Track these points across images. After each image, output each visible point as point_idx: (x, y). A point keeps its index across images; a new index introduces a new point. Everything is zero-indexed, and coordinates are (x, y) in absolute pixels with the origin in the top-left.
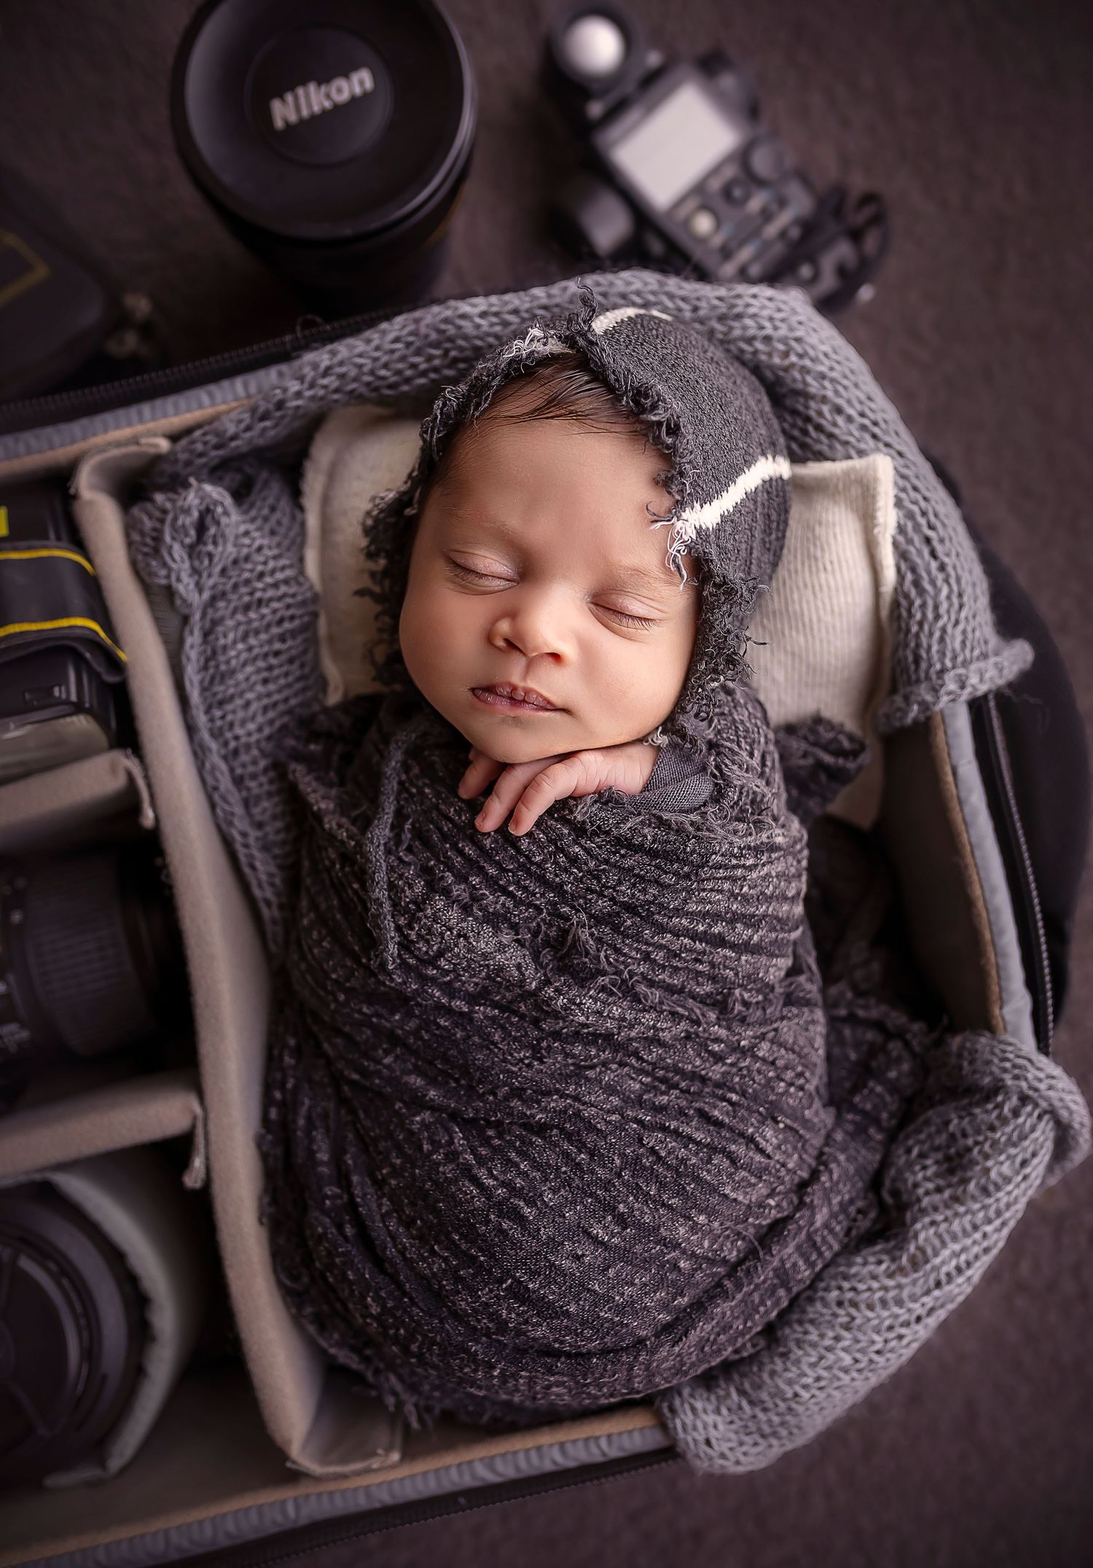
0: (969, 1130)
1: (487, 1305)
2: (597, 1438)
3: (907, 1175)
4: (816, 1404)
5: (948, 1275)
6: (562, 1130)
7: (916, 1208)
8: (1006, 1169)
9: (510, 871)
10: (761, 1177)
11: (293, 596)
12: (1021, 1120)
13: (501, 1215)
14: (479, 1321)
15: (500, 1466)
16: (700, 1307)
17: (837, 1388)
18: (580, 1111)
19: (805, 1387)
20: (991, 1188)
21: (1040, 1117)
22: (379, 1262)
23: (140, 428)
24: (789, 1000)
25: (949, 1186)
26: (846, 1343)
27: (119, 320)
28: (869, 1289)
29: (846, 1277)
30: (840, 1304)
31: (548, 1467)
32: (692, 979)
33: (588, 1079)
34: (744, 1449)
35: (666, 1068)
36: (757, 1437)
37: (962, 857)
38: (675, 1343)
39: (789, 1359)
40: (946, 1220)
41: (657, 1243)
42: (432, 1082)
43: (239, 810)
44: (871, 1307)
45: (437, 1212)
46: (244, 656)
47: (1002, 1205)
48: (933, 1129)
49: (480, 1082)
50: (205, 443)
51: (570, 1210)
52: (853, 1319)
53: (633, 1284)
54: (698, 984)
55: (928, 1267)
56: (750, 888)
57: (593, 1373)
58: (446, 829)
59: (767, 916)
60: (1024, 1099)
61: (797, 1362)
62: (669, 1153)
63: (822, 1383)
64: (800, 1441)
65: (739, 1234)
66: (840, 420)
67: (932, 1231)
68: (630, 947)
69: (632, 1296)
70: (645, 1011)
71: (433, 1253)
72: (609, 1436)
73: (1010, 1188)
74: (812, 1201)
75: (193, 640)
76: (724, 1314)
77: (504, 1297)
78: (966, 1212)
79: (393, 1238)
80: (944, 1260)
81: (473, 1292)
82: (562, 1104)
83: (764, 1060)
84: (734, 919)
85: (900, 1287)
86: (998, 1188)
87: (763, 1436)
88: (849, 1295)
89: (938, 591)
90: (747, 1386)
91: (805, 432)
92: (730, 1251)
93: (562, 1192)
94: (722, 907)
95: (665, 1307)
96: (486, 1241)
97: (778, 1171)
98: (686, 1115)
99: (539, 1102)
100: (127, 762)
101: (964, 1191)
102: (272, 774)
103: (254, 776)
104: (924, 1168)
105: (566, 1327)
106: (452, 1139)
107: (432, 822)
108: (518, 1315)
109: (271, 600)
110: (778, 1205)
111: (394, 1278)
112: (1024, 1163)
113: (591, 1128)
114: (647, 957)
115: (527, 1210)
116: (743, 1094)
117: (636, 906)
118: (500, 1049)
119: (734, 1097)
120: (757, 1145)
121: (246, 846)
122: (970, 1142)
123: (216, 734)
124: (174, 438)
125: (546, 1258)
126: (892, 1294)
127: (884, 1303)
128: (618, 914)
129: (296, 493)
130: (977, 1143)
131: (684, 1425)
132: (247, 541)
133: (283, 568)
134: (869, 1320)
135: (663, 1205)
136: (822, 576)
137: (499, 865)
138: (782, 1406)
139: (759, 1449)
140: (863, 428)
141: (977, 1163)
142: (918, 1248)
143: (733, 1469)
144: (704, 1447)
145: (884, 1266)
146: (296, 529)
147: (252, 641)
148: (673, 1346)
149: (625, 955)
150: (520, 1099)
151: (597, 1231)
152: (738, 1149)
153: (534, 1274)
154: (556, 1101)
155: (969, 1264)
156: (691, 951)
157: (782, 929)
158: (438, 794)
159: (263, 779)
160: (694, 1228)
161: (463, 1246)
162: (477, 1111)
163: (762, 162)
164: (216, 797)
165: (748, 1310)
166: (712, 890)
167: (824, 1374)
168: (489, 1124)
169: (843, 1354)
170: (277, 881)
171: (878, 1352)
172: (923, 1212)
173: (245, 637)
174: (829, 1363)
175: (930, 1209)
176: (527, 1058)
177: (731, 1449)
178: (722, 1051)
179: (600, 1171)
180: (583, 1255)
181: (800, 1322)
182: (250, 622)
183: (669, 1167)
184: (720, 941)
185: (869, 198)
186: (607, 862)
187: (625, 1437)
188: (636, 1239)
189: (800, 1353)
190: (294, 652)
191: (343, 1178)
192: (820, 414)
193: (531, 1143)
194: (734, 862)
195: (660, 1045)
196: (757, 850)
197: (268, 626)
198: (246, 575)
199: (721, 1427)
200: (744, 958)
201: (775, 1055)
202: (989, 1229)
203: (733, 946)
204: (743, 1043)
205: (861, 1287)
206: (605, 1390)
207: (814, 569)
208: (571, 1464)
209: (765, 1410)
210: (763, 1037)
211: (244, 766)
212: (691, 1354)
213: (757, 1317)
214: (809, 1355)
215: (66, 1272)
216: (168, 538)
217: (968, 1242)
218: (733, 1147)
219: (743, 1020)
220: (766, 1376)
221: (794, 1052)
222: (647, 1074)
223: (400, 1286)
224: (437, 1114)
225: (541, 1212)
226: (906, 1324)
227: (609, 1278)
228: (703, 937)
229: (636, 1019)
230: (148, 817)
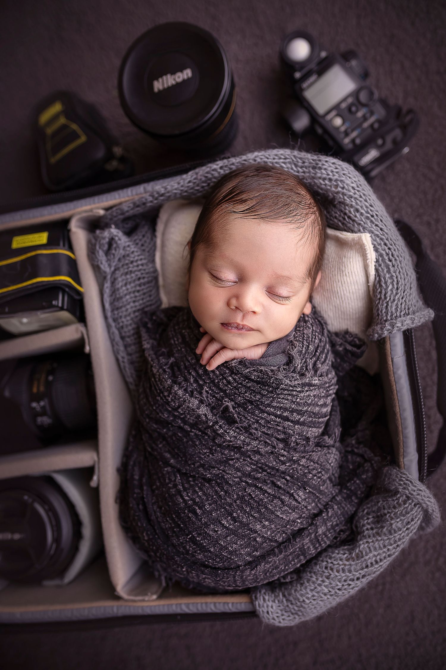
0: (386, 507)
1: (182, 543)
2: (228, 603)
3: (361, 521)
4: (313, 605)
5: (372, 563)
6: (216, 482)
7: (362, 535)
8: (399, 525)
9: (208, 383)
10: (294, 510)
11: (144, 270)
12: (406, 506)
13: (189, 511)
14: (180, 548)
15: (191, 607)
16: (263, 557)
17: (321, 601)
18: (224, 475)
19: (308, 598)
20: (393, 531)
21: (415, 505)
22: (149, 520)
23: (93, 206)
24: (318, 445)
25: (376, 528)
26: (326, 584)
27: (110, 156)
28: (338, 564)
29: (330, 558)
30: (326, 568)
31: (209, 611)
32: (276, 432)
33: (229, 464)
34: (283, 617)
35: (262, 464)
36: (290, 614)
37: (393, 395)
38: (252, 570)
39: (303, 586)
40: (373, 541)
41: (248, 530)
42: (173, 457)
43: (122, 348)
44: (338, 571)
45: (169, 506)
46: (125, 292)
47: (397, 539)
48: (373, 503)
49: (189, 460)
50: (117, 213)
51: (215, 513)
52: (330, 575)
53: (237, 544)
54: (278, 434)
55: (363, 559)
56: (300, 399)
57: (219, 576)
58: (187, 364)
59: (308, 411)
60: (408, 498)
61: (306, 588)
62: (256, 496)
63: (315, 598)
64: (308, 618)
65: (284, 532)
66: (358, 215)
67: (366, 545)
68: (250, 417)
69: (236, 548)
70: (254, 440)
71: (167, 521)
72: (233, 603)
73: (400, 532)
74: (316, 523)
75: (107, 285)
76: (275, 562)
77: (188, 541)
78: (381, 540)
79: (155, 512)
80: (370, 557)
81: (178, 537)
82: (218, 472)
83: (303, 465)
84: (292, 411)
85: (350, 565)
86: (395, 532)
87: (292, 614)
88: (330, 565)
89: (387, 287)
90: (286, 594)
91: (344, 219)
92: (279, 538)
93: (213, 505)
94: (288, 406)
95: (249, 554)
96: (183, 519)
97: (303, 509)
98: (266, 482)
99: (209, 470)
100: (81, 327)
101: (382, 531)
102: (136, 336)
103: (129, 337)
104: (368, 519)
105: (210, 556)
106: (176, 479)
107: (183, 361)
108: (193, 549)
109: (135, 271)
110: (301, 522)
111: (153, 527)
112: (408, 523)
113: (227, 483)
114: (257, 422)
115: (198, 511)
116: (292, 477)
117: (252, 401)
118: (198, 448)
119: (288, 478)
120: (294, 498)
121: (123, 362)
122: (386, 511)
123: (115, 320)
124: (107, 209)
125: (204, 529)
126: (347, 567)
127: (343, 570)
128: (246, 404)
129: (154, 230)
130: (388, 512)
131: (259, 604)
132: (128, 249)
133: (141, 259)
134: (337, 576)
135: (252, 516)
136: (345, 277)
137: (204, 380)
138: (299, 604)
139: (290, 618)
140: (367, 218)
141: (388, 521)
142: (359, 551)
143: (277, 624)
144: (266, 614)
145: (346, 556)
146: (152, 243)
147: (129, 287)
148: (251, 571)
149: (248, 420)
150: (203, 468)
151: (224, 522)
152: (286, 498)
153: (199, 535)
154: (216, 471)
155: (381, 560)
156: (275, 421)
157: (315, 417)
158: (186, 351)
159: (132, 338)
160: (264, 526)
161: (176, 520)
162: (186, 470)
163: (363, 97)
164: (114, 343)
165: (287, 562)
166: (283, 398)
167: (316, 594)
168: (191, 476)
169: (324, 588)
170: (134, 376)
171: (339, 589)
172: (365, 537)
173: (126, 285)
174: (318, 590)
175: (367, 536)
176: (208, 453)
177: (277, 617)
178: (285, 460)
179: (228, 500)
180: (218, 531)
181: (310, 572)
182: (127, 279)
183: (256, 501)
184: (287, 419)
185: (410, 111)
186: (241, 384)
187: (239, 604)
188: (240, 527)
189: (308, 584)
190: (145, 291)
191: (141, 487)
192: (350, 212)
193: (204, 485)
194: (291, 388)
195: (260, 454)
196: (304, 385)
197: (134, 281)
198: (127, 262)
199: (274, 607)
200: (296, 426)
201: (309, 465)
202: (390, 547)
203: (292, 422)
204: (294, 458)
205: (335, 563)
206: (226, 584)
207: (342, 275)
208: (218, 611)
209: (292, 604)
210: (304, 457)
211: (125, 332)
212: (261, 575)
213: (290, 565)
214: (310, 586)
215: (51, 510)
216: (97, 247)
217: (381, 552)
218: (283, 497)
219: (295, 450)
220: (293, 591)
221: (318, 464)
222: (254, 465)
223: (155, 531)
224: (173, 469)
225: (204, 512)
226: (353, 580)
227: (227, 540)
228: (280, 416)
229: (250, 442)
230: (87, 349)
